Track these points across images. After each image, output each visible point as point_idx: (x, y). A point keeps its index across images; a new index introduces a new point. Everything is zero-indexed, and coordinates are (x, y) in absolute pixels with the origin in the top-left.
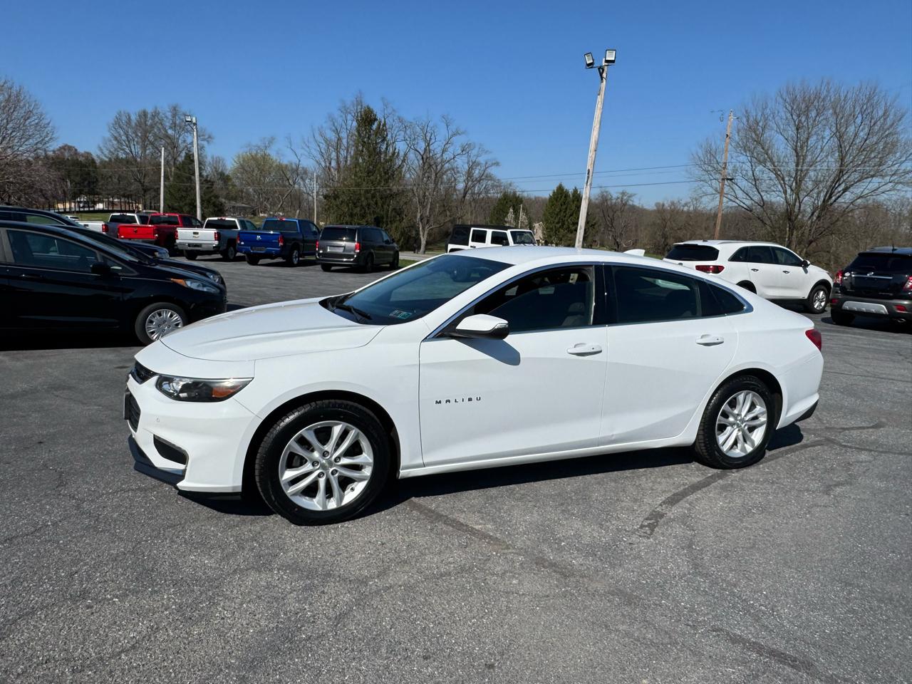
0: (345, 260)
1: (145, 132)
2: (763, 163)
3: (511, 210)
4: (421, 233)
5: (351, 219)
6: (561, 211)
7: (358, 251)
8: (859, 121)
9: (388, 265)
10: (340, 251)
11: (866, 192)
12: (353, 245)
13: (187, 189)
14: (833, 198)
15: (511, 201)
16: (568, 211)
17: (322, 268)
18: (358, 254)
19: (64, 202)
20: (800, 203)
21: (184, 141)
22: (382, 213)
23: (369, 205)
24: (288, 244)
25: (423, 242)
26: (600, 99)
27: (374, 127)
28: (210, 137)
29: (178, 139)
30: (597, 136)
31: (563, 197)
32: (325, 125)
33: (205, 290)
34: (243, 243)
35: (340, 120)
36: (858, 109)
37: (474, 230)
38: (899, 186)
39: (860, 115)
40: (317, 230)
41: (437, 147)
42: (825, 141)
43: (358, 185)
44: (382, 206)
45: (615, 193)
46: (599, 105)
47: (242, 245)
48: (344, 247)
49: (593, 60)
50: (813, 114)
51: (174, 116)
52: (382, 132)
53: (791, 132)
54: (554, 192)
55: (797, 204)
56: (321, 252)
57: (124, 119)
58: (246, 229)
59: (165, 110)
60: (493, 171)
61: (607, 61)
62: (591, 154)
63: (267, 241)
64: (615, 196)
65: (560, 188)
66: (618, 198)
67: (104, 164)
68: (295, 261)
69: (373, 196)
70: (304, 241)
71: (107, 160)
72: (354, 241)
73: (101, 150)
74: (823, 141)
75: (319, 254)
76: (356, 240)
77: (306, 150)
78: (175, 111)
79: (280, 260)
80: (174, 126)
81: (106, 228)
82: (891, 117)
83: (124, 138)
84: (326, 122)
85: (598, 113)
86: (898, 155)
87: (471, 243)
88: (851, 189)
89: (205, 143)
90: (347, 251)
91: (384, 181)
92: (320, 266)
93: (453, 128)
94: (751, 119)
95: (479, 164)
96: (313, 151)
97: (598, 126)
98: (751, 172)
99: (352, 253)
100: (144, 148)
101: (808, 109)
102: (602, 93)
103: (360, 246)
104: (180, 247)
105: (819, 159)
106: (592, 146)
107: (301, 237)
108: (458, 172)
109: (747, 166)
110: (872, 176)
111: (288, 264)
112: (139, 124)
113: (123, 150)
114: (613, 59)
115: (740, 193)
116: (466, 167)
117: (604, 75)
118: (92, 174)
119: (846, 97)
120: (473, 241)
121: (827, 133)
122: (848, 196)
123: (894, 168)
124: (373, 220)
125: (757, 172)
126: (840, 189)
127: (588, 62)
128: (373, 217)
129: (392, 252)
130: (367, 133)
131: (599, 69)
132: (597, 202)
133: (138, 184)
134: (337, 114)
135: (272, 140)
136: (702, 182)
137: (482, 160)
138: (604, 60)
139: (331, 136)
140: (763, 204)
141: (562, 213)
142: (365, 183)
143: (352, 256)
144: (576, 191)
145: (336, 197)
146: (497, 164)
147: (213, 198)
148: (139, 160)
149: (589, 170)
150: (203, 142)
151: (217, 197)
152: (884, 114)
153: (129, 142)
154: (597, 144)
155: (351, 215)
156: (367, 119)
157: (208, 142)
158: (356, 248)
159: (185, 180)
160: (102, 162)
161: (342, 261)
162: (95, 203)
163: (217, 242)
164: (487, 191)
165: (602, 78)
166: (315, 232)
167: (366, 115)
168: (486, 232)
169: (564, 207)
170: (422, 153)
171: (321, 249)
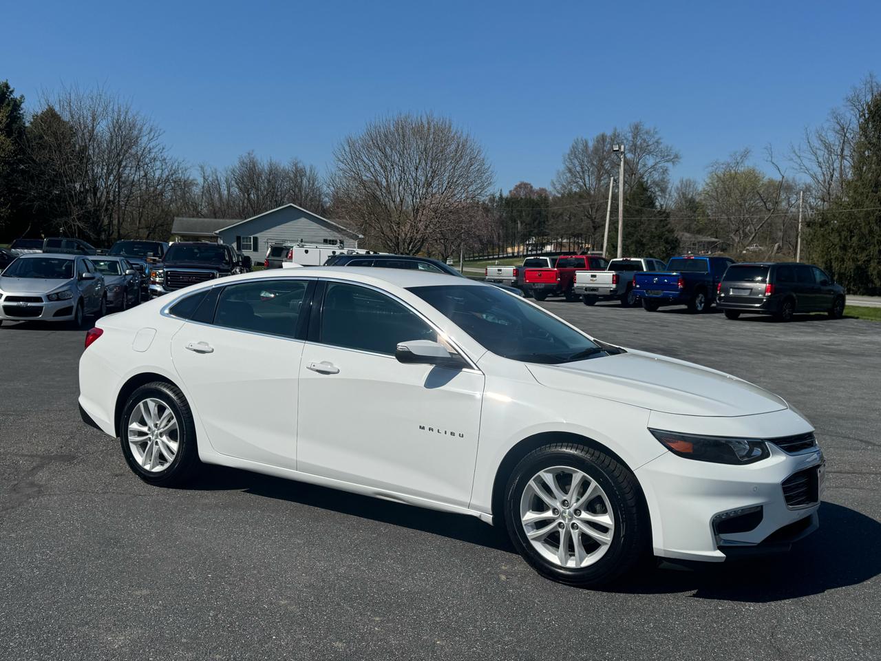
0: (757, 305)
1: (601, 160)
5: (841, 253)
7: (769, 294)
9: (826, 314)
10: (746, 294)
12: (763, 286)
13: (635, 224)
17: (727, 316)
18: (769, 298)
19: (513, 246)
21: (644, 166)
23: (871, 232)
24: (690, 287)
28: (676, 157)
29: (638, 163)
32: (826, 126)
34: (638, 286)
43: (857, 205)
47: (638, 288)
48: (752, 289)
51: (635, 136)
56: (723, 295)
57: (581, 147)
58: (654, 270)
59: (625, 131)
67: (557, 201)
71: (560, 196)
72: (765, 281)
73: (554, 185)
75: (720, 298)
76: (768, 279)
77: (796, 162)
78: (636, 130)
80: (634, 148)
81: (516, 273)
83: (578, 169)
89: (669, 165)
90: (754, 294)
92: (723, 314)
99: (761, 297)
100: (599, 179)
103: (771, 287)
104: (577, 292)
111: (692, 310)
112: (596, 150)
113: (577, 182)
118: (544, 213)
129: (833, 296)
133: (589, 221)
135: (745, 155)
142: (867, 202)
143: (759, 301)
145: (825, 223)
147: (666, 233)
148: (592, 192)
150: (666, 164)
151: (672, 231)
153: (583, 172)
157: (673, 162)
158: (766, 291)
159: (635, 213)
160: (555, 197)
162: (543, 245)
163: (614, 286)
171: (723, 292)
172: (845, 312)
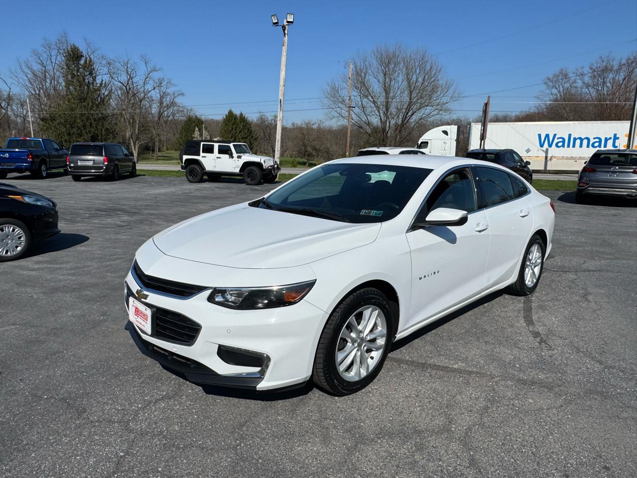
0: (93, 171)
2: (366, 97)
3: (197, 129)
4: (133, 148)
6: (232, 129)
7: (106, 163)
8: (418, 71)
9: (129, 174)
10: (91, 164)
11: (424, 115)
12: (101, 158)
14: (407, 119)
15: (194, 122)
16: (237, 130)
17: (73, 178)
18: (106, 166)
20: (390, 122)
22: (96, 132)
24: (36, 160)
25: (135, 155)
26: (284, 49)
27: (82, 62)
30: (284, 75)
31: (233, 120)
32: (30, 59)
33: (39, 203)
35: (45, 56)
36: (417, 64)
37: (203, 144)
38: (441, 112)
39: (418, 68)
40: (59, 148)
41: (138, 79)
42: (400, 83)
43: (72, 109)
44: (96, 127)
45: (269, 117)
46: (284, 53)
48: (94, 161)
49: (278, 20)
50: (393, 66)
52: (89, 67)
53: (381, 77)
54: (226, 116)
55: (388, 123)
56: (72, 165)
60: (179, 100)
61: (288, 22)
62: (281, 88)
63: (14, 158)
64: (270, 118)
65: (230, 113)
66: (272, 120)
68: (44, 174)
69: (88, 119)
70: (49, 156)
72: (102, 155)
74: (399, 83)
75: (71, 167)
76: (104, 154)
77: (15, 80)
79: (28, 173)
82: (435, 70)
84: (31, 56)
85: (284, 59)
86: (439, 93)
87: (202, 154)
88: (415, 114)
90: (96, 164)
91: (96, 106)
92: (71, 177)
93: (151, 66)
94: (358, 68)
95: (168, 94)
96: (21, 80)
97: (284, 68)
98: (361, 103)
99: (102, 165)
101: (389, 63)
102: (286, 44)
103: (107, 159)
105: (397, 95)
106: (282, 83)
107: (47, 153)
108: (153, 100)
109: (358, 99)
110: (427, 106)
111: (37, 176)
114: (292, 20)
115: (354, 116)
116: (158, 95)
117: (286, 32)
119: (410, 56)
120: (203, 152)
121: (400, 79)
122: (414, 118)
123: (438, 101)
124: (90, 138)
125: (364, 103)
126: (410, 114)
127: (274, 22)
128: (89, 135)
129: (131, 164)
130: (75, 66)
131: (283, 27)
132: (257, 122)
134: (41, 50)
136: (330, 109)
137: (170, 91)
138: (285, 21)
139: (37, 67)
140: (369, 124)
141: (234, 130)
142: (78, 108)
143: (102, 168)
144: (241, 114)
146: (183, 94)
149: (281, 100)
152: (431, 69)
154: (285, 81)
155: (69, 134)
156: (74, 56)
158: (104, 161)
161: (91, 172)
164: (173, 115)
165: (285, 34)
166: (57, 148)
167: (72, 52)
168: (213, 145)
169: (235, 126)
170: (125, 85)
171: (72, 163)
172: (138, 173)
